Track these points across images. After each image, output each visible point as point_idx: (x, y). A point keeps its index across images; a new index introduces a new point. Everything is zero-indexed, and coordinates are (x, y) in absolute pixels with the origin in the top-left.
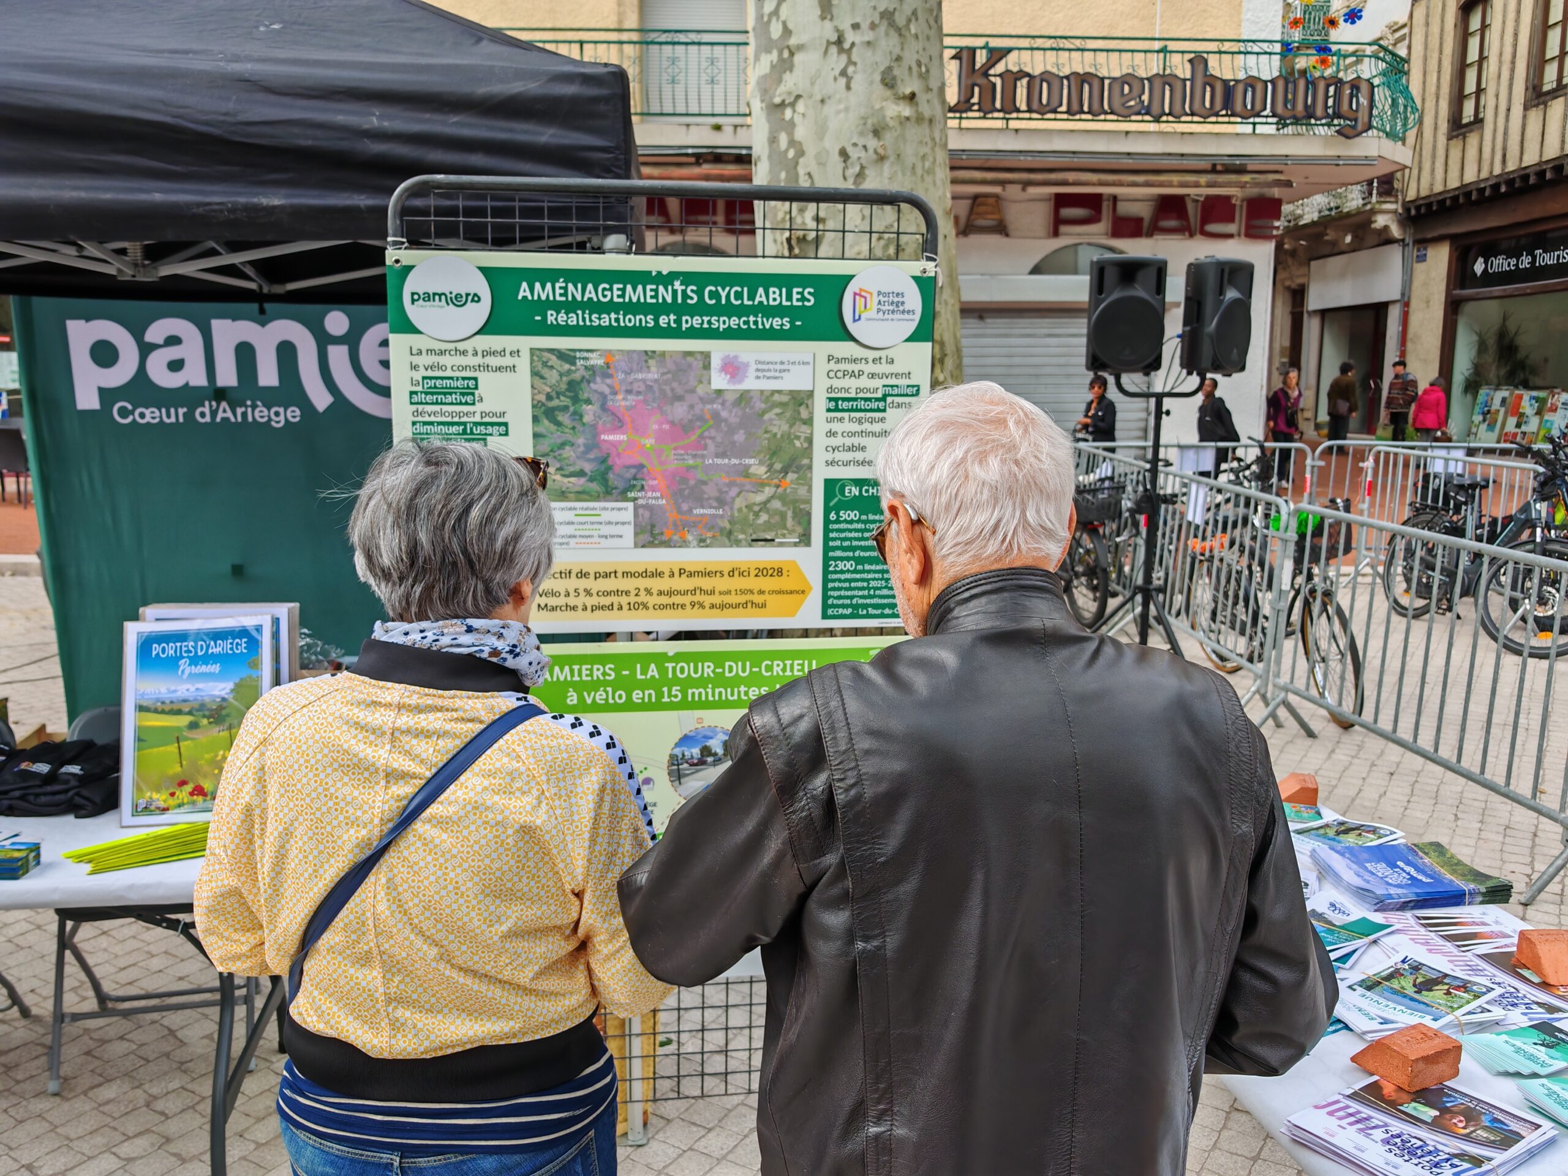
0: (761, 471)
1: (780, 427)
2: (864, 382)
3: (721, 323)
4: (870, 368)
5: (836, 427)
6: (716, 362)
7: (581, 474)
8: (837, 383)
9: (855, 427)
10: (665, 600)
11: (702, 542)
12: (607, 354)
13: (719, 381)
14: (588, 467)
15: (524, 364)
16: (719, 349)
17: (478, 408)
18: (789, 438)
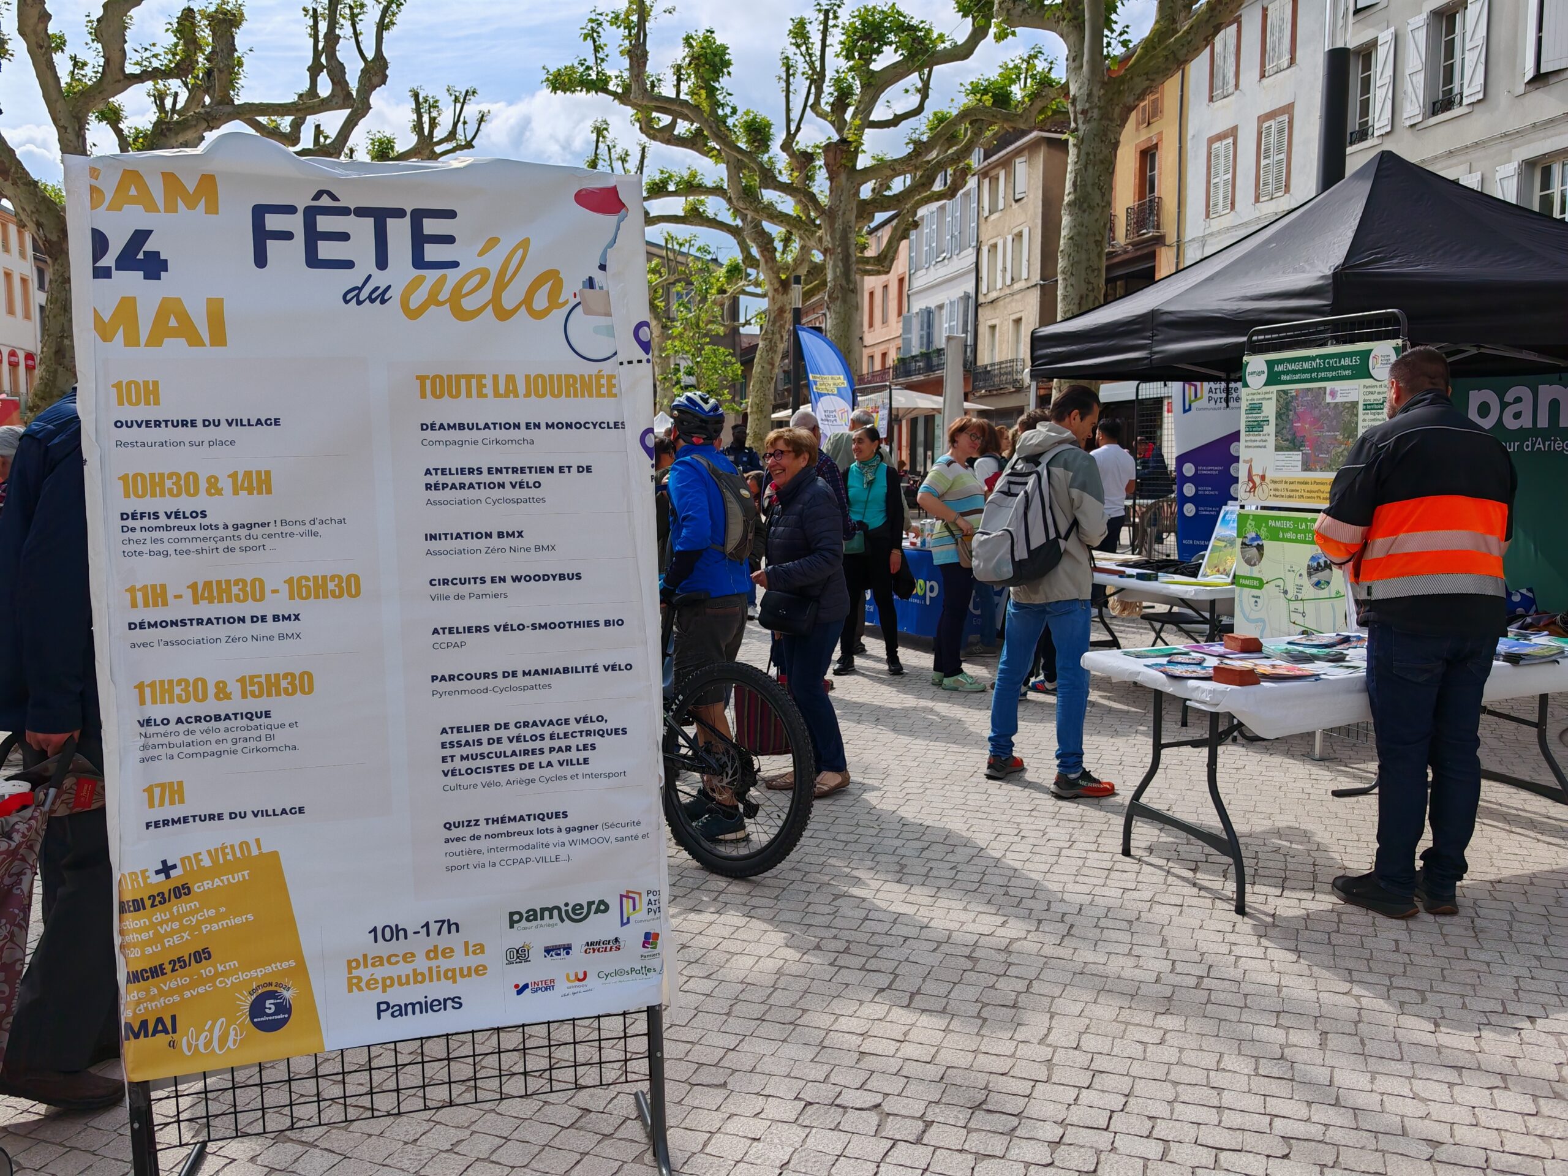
0: (1340, 437)
1: (1347, 418)
2: (1376, 396)
3: (1330, 374)
4: (1377, 390)
5: (1367, 417)
6: (1328, 391)
7: (1287, 440)
8: (1367, 397)
9: (1373, 417)
10: (1309, 495)
11: (1321, 470)
12: (1297, 390)
13: (1329, 399)
14: (1289, 437)
15: (1274, 396)
16: (1329, 385)
17: (1262, 414)
18: (1350, 422)
